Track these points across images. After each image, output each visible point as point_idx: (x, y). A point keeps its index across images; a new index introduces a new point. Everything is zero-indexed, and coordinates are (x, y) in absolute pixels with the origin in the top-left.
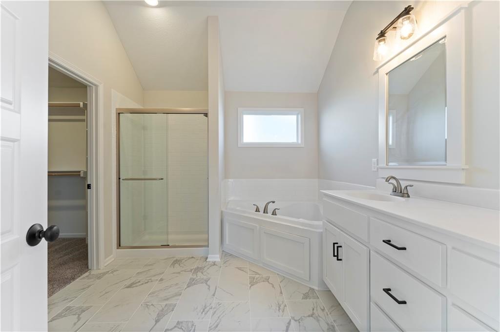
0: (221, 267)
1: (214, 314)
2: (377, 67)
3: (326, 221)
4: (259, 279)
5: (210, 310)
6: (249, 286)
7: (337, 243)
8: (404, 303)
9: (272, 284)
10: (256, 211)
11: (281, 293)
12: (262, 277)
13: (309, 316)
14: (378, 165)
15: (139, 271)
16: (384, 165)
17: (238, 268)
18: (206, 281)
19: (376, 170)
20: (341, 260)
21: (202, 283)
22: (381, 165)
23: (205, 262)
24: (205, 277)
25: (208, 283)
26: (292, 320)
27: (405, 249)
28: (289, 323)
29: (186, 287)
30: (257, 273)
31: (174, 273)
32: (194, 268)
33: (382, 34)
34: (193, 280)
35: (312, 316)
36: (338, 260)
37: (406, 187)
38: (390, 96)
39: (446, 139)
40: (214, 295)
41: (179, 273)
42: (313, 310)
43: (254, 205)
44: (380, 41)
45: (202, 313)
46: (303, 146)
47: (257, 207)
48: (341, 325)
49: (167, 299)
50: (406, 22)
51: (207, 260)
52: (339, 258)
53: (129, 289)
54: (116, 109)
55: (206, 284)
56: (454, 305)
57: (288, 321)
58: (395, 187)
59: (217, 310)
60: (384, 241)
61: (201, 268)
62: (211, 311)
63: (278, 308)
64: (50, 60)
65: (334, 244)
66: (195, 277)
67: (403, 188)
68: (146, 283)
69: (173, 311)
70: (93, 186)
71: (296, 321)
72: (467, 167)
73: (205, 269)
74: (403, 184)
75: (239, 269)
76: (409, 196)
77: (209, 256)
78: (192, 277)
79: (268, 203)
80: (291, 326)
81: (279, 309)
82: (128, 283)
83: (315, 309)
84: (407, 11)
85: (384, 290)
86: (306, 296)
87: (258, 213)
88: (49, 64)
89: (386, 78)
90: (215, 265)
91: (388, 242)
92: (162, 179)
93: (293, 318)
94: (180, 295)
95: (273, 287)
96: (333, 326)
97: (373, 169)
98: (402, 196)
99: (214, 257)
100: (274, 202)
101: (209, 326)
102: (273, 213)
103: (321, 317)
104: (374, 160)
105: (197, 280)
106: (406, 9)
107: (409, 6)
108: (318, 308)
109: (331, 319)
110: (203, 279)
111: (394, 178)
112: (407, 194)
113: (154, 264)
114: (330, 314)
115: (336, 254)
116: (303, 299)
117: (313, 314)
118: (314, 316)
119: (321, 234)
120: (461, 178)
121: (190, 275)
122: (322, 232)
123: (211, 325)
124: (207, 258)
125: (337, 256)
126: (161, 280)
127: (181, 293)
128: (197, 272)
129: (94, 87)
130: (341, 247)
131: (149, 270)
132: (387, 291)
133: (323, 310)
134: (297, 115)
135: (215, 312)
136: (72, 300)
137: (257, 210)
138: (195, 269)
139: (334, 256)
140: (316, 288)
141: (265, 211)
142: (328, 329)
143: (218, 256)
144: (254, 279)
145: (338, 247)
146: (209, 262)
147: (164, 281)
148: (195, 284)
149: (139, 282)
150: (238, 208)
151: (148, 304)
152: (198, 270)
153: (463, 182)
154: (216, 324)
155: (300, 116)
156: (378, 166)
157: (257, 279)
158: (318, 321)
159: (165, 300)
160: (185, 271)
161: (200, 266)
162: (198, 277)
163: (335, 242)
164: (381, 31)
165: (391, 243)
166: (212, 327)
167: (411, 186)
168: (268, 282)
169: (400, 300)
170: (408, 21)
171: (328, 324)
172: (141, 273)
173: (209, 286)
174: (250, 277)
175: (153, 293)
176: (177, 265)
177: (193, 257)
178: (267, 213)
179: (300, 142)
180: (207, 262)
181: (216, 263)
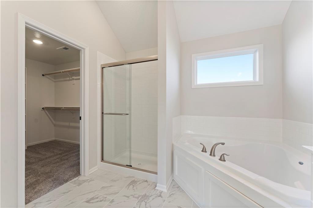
0: (165, 201)
10: (202, 151)
15: (105, 185)
23: (154, 190)
31: (125, 196)
32: (143, 194)
41: (128, 197)
43: (201, 144)
47: (204, 146)
51: (156, 188)
54: (101, 65)
61: (147, 196)
64: (26, 23)
68: (100, 201)
70: (82, 118)
73: (151, 199)
79: (216, 145)
82: (91, 196)
87: (204, 153)
88: (26, 26)
90: (160, 196)
92: (127, 114)
99: (162, 187)
100: (223, 144)
102: (221, 157)
113: (118, 180)
124: (156, 186)
126: (112, 201)
128: (142, 201)
129: (83, 50)
131: (112, 186)
134: (255, 53)
136: (51, 203)
137: (204, 150)
141: (212, 154)
143: (165, 187)
146: (157, 190)
147: (113, 203)
149: (97, 198)
152: (143, 198)
155: (258, 53)
160: (134, 197)
161: (148, 194)
172: (105, 187)
176: (131, 187)
177: (146, 181)
178: (214, 156)
179: (257, 79)
180: (155, 190)
181: (162, 195)
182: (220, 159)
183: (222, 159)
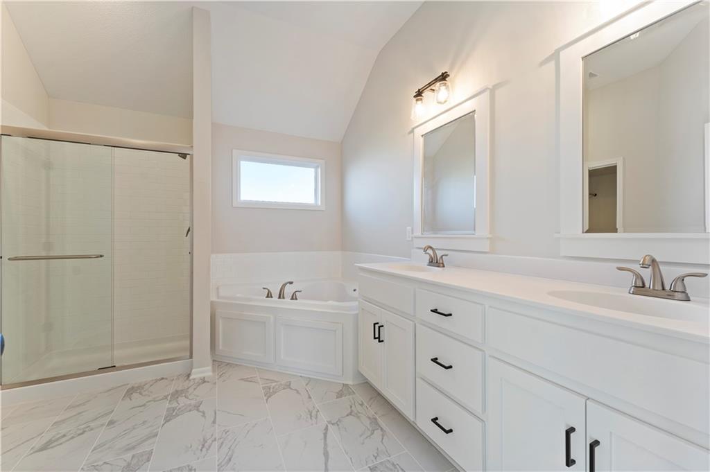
0: (215, 383)
1: (220, 447)
2: (413, 126)
3: (362, 300)
4: (277, 387)
5: (214, 443)
6: (265, 398)
7: (378, 323)
8: (451, 367)
9: (296, 390)
10: (268, 297)
11: (310, 398)
12: (281, 384)
13: (347, 415)
14: (413, 233)
15: (57, 419)
16: (419, 234)
17: (242, 379)
18: (197, 408)
19: (410, 239)
20: (382, 341)
21: (190, 411)
22: (415, 234)
23: (187, 382)
24: (193, 402)
25: (201, 408)
26: (329, 425)
27: (451, 315)
28: (326, 429)
29: (162, 423)
30: (273, 381)
31: (134, 408)
32: (171, 392)
33: (419, 94)
34: (174, 411)
35: (351, 414)
36: (380, 341)
37: (442, 257)
38: (425, 158)
39: (475, 209)
40: (214, 422)
41: (144, 405)
42: (351, 407)
43: (264, 289)
44: (417, 100)
45: (201, 450)
46: (323, 208)
47: (269, 291)
48: (383, 415)
49: (133, 448)
50: (443, 88)
51: (191, 378)
52: (381, 340)
53: (45, 452)
55: (198, 410)
56: (490, 356)
57: (324, 427)
58: (431, 257)
59: (224, 440)
60: (432, 311)
61: (182, 390)
62: (216, 444)
63: (309, 416)
65: (375, 324)
66: (175, 405)
67: (439, 258)
68: (79, 435)
69: (148, 461)
71: (333, 424)
72: (490, 236)
73: (191, 390)
74: (439, 254)
75: (246, 380)
76: (444, 266)
77: (193, 371)
78: (170, 406)
79: (285, 285)
80: (328, 432)
81: (311, 416)
82: (38, 443)
83: (353, 406)
84: (444, 77)
85: (432, 360)
86: (340, 395)
87: (269, 299)
89: (422, 140)
90: (205, 382)
91: (435, 311)
92: (101, 256)
93: (330, 422)
94: (157, 435)
95: (298, 392)
96: (375, 419)
97: (408, 239)
98: (438, 267)
99: (203, 371)
100: (291, 283)
101: (217, 463)
102: (293, 296)
103: (362, 413)
104: (409, 228)
105: (180, 409)
106: (443, 74)
107: (446, 72)
108: (357, 404)
109: (371, 412)
110: (190, 405)
111: (431, 248)
112: (443, 263)
113: (88, 401)
114: (370, 406)
115: (377, 336)
116: (337, 398)
117: (352, 412)
118: (353, 414)
119: (357, 315)
120: (485, 246)
121: (167, 404)
122: (357, 314)
123: (220, 461)
124: (189, 375)
125: (379, 338)
126: (111, 423)
127: (157, 432)
128: (177, 398)
130: (382, 326)
131: (80, 413)
132: (435, 360)
133: (362, 405)
134: (316, 168)
135: (222, 443)
137: (269, 295)
138: (173, 395)
139: (375, 338)
140: (350, 382)
141: (281, 296)
142: (371, 423)
143: (210, 368)
144: (270, 389)
145: (379, 327)
146: (194, 379)
147: (116, 424)
148: (177, 415)
149: (64, 436)
150: (238, 295)
151: (95, 464)
152: (176, 395)
153: (487, 250)
154: (227, 458)
155: (319, 170)
156: (413, 236)
157: (274, 388)
158: (358, 417)
159: (129, 450)
160: (155, 401)
161: (180, 389)
162: (181, 405)
163: (375, 322)
164: (419, 90)
165: (438, 311)
166: (222, 464)
167: (447, 255)
168: (290, 388)
169: (447, 365)
170: (444, 87)
171: (369, 418)
172: (62, 421)
173: (204, 413)
174: (264, 388)
175: (100, 446)
176: (135, 395)
177: (163, 379)
178: (284, 298)
179: (319, 203)
180: (190, 380)
181: (206, 380)
182: (292, 299)
183: (294, 298)
